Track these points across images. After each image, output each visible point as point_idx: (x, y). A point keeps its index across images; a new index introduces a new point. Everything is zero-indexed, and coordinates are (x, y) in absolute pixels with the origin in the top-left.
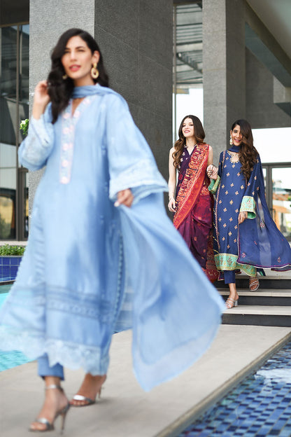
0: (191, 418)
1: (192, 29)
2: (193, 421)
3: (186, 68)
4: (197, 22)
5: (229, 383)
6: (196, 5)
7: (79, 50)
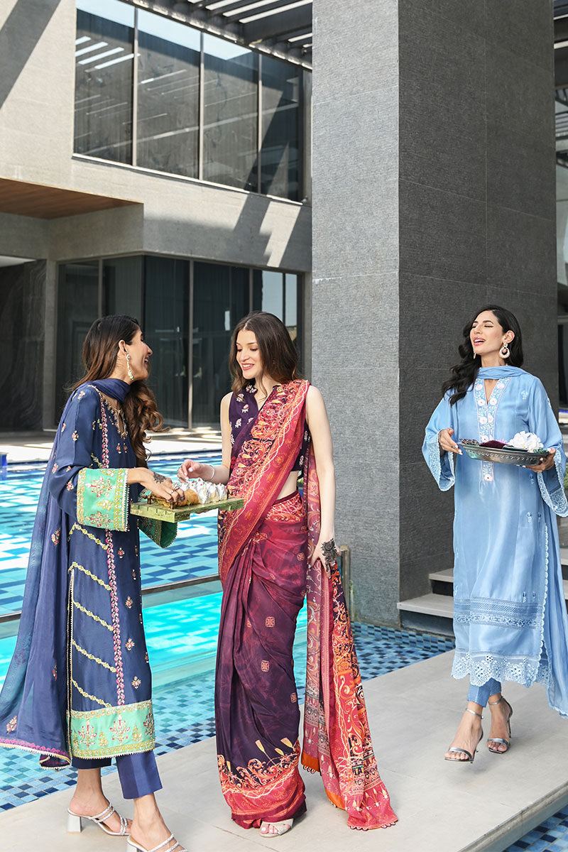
7: (487, 324)
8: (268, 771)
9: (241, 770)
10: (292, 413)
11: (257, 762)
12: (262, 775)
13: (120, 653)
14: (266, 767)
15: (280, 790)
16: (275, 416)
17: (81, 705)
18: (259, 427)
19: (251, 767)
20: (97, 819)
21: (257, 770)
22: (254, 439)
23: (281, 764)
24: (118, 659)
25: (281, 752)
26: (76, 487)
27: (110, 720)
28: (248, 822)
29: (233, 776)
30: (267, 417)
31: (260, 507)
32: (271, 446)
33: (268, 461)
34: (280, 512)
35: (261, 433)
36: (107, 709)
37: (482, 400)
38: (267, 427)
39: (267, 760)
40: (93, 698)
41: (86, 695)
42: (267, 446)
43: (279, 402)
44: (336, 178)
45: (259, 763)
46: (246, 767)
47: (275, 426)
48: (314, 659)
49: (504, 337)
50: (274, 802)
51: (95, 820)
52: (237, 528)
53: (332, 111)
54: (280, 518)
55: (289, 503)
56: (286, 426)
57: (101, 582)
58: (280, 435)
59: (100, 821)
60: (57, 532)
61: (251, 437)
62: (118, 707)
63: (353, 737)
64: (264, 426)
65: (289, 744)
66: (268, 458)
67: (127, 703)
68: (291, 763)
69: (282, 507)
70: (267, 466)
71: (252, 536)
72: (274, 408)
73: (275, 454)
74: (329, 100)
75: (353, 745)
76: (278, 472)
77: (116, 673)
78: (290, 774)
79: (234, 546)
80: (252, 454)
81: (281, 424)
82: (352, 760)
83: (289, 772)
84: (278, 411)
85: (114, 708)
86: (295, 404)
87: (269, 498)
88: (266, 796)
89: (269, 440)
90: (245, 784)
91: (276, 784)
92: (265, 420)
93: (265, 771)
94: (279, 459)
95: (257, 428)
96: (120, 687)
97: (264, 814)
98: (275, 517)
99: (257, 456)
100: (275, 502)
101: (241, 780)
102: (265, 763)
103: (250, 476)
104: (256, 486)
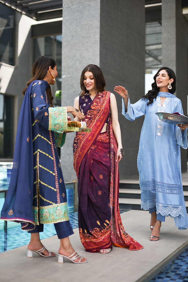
0: (157, 270)
1: (155, 36)
2: (159, 272)
3: (150, 59)
4: (158, 32)
5: (180, 249)
6: (157, 23)
7: (163, 75)
8: (101, 232)
9: (91, 232)
10: (106, 101)
11: (97, 229)
12: (99, 234)
13: (58, 184)
14: (100, 230)
15: (106, 238)
16: (100, 102)
17: (43, 204)
18: (94, 105)
19: (95, 231)
20: (39, 252)
21: (97, 232)
22: (92, 109)
23: (106, 229)
24: (57, 186)
25: (106, 225)
26: (48, 114)
27: (55, 209)
28: (95, 250)
29: (88, 235)
30: (97, 102)
31: (95, 135)
32: (99, 112)
33: (97, 118)
34: (102, 138)
35: (95, 108)
36: (54, 205)
37: (159, 104)
38: (97, 105)
39: (101, 228)
40: (48, 201)
41: (45, 200)
42: (97, 112)
43: (101, 97)
44: (73, 36)
45: (98, 229)
46: (93, 231)
47: (100, 105)
48: (112, 195)
49: (170, 81)
50: (104, 242)
51: (38, 252)
52: (85, 143)
53: (71, 10)
54: (102, 140)
55: (105, 135)
56: (104, 105)
57: (50, 157)
58: (102, 108)
59: (40, 252)
60: (29, 138)
61: (91, 109)
62: (58, 204)
63: (121, 223)
64: (96, 105)
65: (108, 222)
66: (97, 117)
67: (61, 202)
68: (109, 229)
69: (102, 136)
70: (97, 120)
71: (91, 146)
72: (99, 99)
73: (100, 115)
74: (70, 5)
75: (121, 226)
76: (101, 122)
77: (57, 191)
78: (109, 233)
79: (84, 150)
80: (91, 115)
81: (102, 104)
82: (122, 231)
83: (109, 232)
84: (101, 100)
85: (56, 204)
86: (107, 98)
87: (98, 132)
88: (102, 241)
89: (98, 110)
90: (93, 237)
91: (104, 236)
92: (96, 103)
93: (100, 232)
94: (102, 117)
95: (93, 106)
96: (58, 197)
97: (101, 247)
98: (100, 139)
99: (93, 116)
100: (100, 134)
101: (91, 236)
102: (100, 229)
103: (90, 124)
104: (93, 127)
